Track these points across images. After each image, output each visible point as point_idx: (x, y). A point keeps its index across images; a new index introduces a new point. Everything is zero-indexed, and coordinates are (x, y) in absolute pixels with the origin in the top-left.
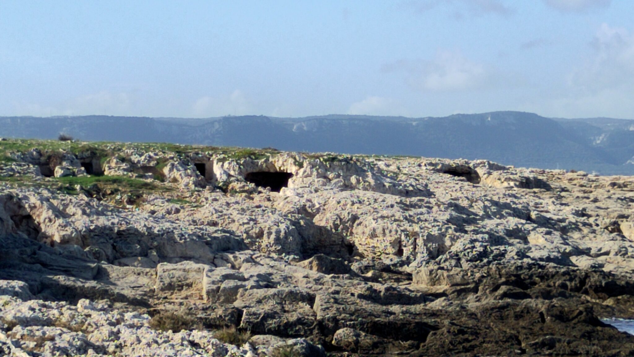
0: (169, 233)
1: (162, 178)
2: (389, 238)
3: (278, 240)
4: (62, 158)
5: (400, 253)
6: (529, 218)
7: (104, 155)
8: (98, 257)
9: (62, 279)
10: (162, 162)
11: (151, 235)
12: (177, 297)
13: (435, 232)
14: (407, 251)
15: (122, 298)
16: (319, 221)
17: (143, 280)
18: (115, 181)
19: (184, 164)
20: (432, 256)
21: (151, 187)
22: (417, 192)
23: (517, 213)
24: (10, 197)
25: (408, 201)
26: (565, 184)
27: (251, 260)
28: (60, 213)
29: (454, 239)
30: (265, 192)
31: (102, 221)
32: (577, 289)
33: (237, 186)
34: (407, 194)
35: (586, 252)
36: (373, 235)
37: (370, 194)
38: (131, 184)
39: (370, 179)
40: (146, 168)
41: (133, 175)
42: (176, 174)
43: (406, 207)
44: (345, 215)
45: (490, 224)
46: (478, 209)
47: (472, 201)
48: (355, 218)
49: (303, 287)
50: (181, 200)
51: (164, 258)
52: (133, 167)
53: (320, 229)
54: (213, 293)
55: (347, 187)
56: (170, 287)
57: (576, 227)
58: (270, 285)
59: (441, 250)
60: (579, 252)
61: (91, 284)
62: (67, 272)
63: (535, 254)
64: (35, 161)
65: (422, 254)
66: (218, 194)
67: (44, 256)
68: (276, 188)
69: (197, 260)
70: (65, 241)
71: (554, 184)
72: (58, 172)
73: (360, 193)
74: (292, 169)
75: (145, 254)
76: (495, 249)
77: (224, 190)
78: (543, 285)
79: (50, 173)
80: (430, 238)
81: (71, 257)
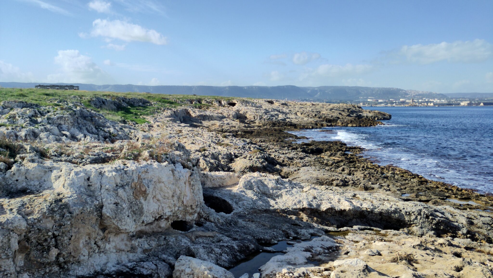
0: (213, 116)
1: (212, 104)
2: (253, 116)
3: (233, 116)
4: (194, 100)
5: (255, 118)
6: (280, 112)
7: (202, 100)
8: (200, 120)
9: (195, 123)
10: (213, 101)
11: (210, 116)
12: (213, 126)
13: (261, 115)
14: (256, 118)
15: (204, 127)
16: (240, 112)
17: (208, 124)
18: (204, 105)
19: (217, 101)
20: (260, 119)
21: (210, 106)
22: (259, 107)
23: (277, 111)
24: (186, 109)
25: (257, 109)
26: (291, 104)
27: (227, 120)
28: (194, 112)
29: (264, 116)
30: (231, 107)
31: (201, 113)
32: (285, 125)
33: (226, 105)
34: (257, 107)
35: (289, 118)
36: (250, 115)
37: (250, 107)
38: (207, 105)
39: (250, 104)
40: (210, 102)
41: (207, 104)
42: (215, 103)
43: (256, 110)
44: (245, 112)
45: (272, 113)
46: (270, 110)
47: (269, 109)
48: (247, 112)
49: (234, 125)
50: (216, 108)
51: (212, 120)
52: (207, 102)
53: (241, 114)
54: (219, 126)
55: (246, 106)
56: (212, 125)
57: (289, 113)
58: (229, 124)
59: (262, 118)
60: (288, 118)
61: (200, 124)
62: (195, 122)
63: (279, 119)
64: (189, 101)
65: (258, 119)
66: (223, 107)
67: (192, 119)
68: (233, 106)
69: (217, 120)
70: (195, 117)
71: (288, 104)
72: (194, 103)
73: (248, 107)
74: (236, 102)
75: (208, 119)
76: (271, 118)
77: (224, 106)
78: (278, 124)
79: (192, 103)
80: (260, 116)
81: (196, 120)
